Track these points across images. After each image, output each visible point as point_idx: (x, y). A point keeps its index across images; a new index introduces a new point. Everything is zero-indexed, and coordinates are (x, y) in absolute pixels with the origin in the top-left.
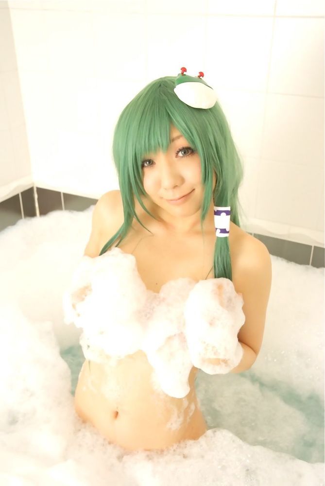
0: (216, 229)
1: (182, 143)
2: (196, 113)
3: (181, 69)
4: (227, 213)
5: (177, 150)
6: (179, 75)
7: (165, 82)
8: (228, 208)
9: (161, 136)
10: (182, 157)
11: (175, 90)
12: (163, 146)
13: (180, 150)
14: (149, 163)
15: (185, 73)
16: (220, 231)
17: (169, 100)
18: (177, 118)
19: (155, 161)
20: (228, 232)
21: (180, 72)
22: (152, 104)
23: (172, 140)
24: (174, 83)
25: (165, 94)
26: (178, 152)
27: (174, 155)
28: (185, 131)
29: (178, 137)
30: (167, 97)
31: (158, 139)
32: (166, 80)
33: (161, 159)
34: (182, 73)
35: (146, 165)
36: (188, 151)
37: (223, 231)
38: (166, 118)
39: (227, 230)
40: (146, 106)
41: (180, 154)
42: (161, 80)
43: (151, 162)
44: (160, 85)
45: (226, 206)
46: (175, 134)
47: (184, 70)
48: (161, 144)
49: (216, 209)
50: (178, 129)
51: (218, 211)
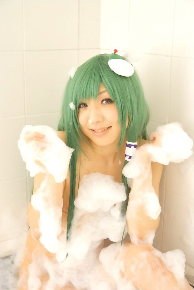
0: (126, 155)
1: (106, 95)
2: (118, 77)
3: (114, 50)
4: (135, 146)
5: (102, 99)
6: (112, 53)
7: (103, 57)
8: (136, 144)
9: (93, 88)
10: (105, 104)
11: (109, 63)
12: (94, 95)
13: (104, 100)
14: (84, 105)
15: (116, 53)
16: (128, 157)
17: (102, 67)
18: (106, 79)
19: (87, 104)
22: (92, 69)
23: (100, 93)
24: (108, 58)
25: (100, 64)
26: (103, 101)
27: (100, 103)
28: (109, 88)
29: (104, 92)
32: (104, 56)
33: (92, 104)
34: (115, 53)
35: (82, 106)
36: (109, 101)
41: (104, 102)
42: (101, 55)
44: (99, 58)
46: (103, 89)
47: (116, 51)
48: (93, 94)
49: (128, 143)
50: (105, 86)
51: (129, 144)
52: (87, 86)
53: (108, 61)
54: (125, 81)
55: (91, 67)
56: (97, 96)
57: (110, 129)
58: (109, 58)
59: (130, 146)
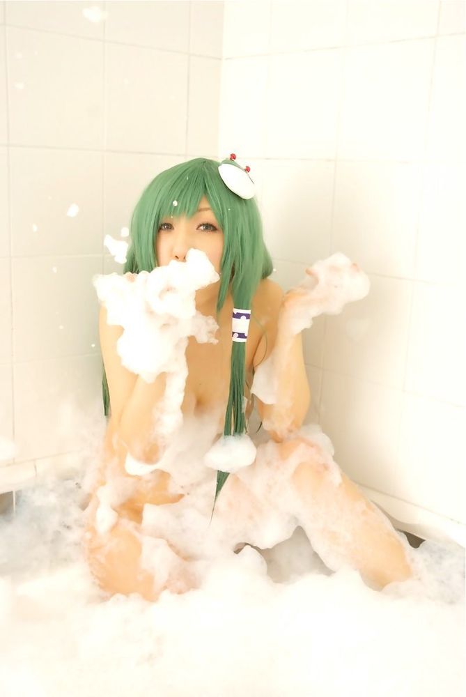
1: (209, 216)
4: (248, 316)
5: (201, 223)
8: (248, 312)
9: (190, 201)
10: (203, 231)
12: (188, 211)
13: (204, 225)
14: (167, 228)
16: (237, 335)
17: (210, 175)
18: (214, 190)
19: (174, 226)
20: (246, 337)
21: (229, 157)
23: (200, 210)
25: (207, 168)
26: (201, 225)
27: (196, 226)
28: (217, 206)
29: (206, 210)
30: (209, 172)
33: (182, 226)
34: (231, 159)
35: (163, 228)
36: (209, 227)
37: (241, 335)
38: (201, 188)
39: (246, 335)
41: (202, 228)
43: (170, 227)
45: (247, 309)
47: (233, 157)
48: (187, 209)
49: (236, 311)
50: (209, 201)
51: (238, 313)
52: (180, 196)
53: (219, 166)
54: (238, 206)
55: (191, 169)
56: (194, 214)
58: (222, 164)
59: (238, 316)
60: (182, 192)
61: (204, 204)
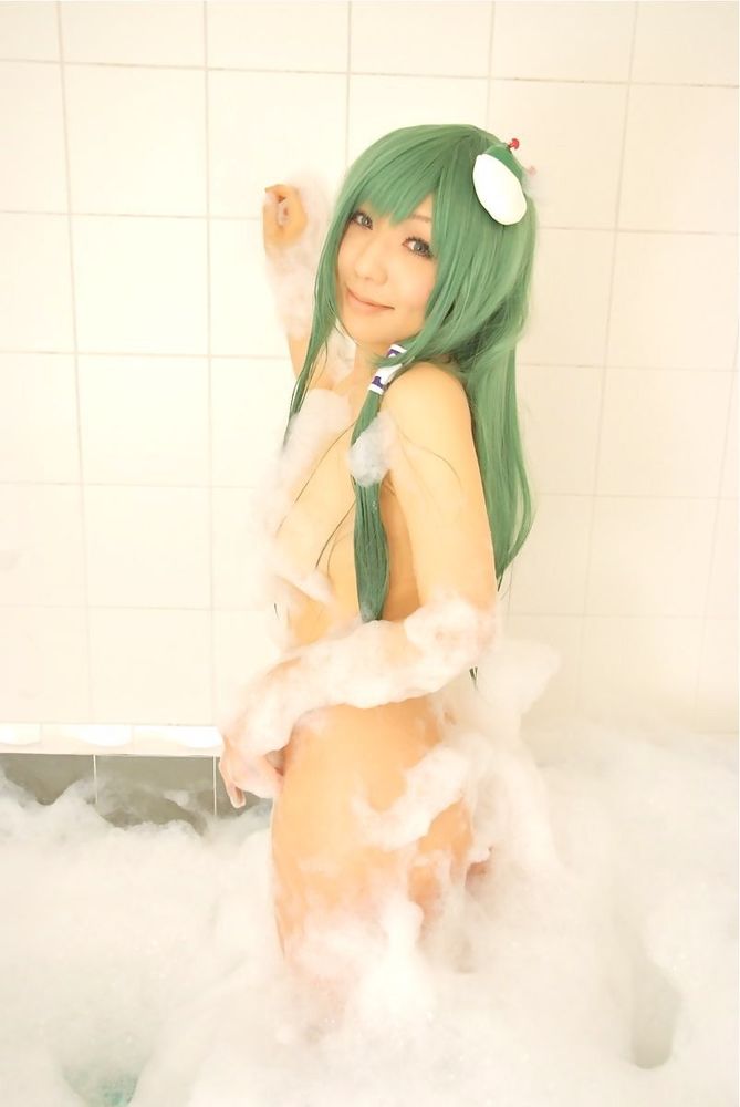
1: (425, 231)
2: (477, 212)
3: (512, 139)
5: (412, 235)
6: (503, 142)
7: (480, 138)
9: (405, 196)
11: (479, 158)
12: (396, 212)
13: (414, 239)
15: (512, 149)
17: (457, 162)
19: (374, 225)
21: (508, 141)
23: (412, 216)
24: (486, 147)
25: (459, 151)
27: (402, 239)
29: (427, 219)
30: (459, 157)
31: (398, 198)
32: (484, 137)
34: (509, 147)
35: (358, 219)
36: (423, 248)
38: (432, 180)
40: (424, 143)
41: (412, 245)
47: (516, 143)
50: (435, 209)
52: (395, 182)
53: (481, 153)
54: (487, 228)
57: (386, 313)
58: (488, 151)
60: (400, 177)
61: (425, 210)
